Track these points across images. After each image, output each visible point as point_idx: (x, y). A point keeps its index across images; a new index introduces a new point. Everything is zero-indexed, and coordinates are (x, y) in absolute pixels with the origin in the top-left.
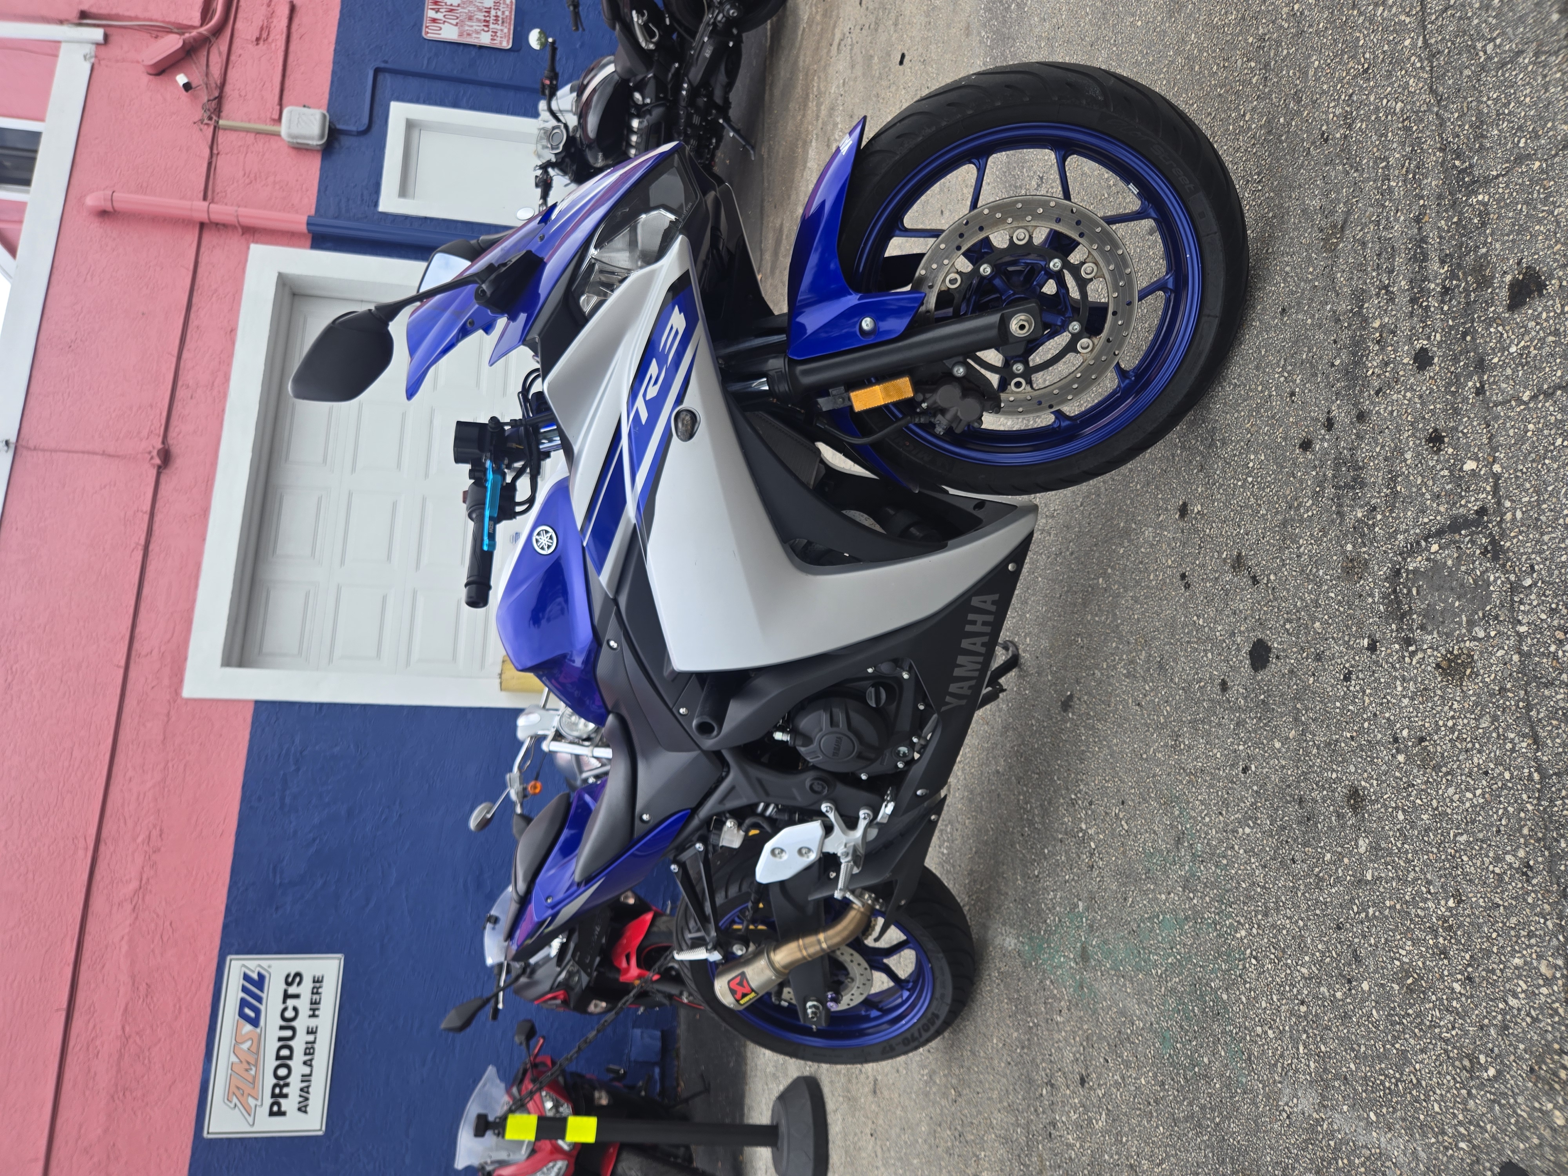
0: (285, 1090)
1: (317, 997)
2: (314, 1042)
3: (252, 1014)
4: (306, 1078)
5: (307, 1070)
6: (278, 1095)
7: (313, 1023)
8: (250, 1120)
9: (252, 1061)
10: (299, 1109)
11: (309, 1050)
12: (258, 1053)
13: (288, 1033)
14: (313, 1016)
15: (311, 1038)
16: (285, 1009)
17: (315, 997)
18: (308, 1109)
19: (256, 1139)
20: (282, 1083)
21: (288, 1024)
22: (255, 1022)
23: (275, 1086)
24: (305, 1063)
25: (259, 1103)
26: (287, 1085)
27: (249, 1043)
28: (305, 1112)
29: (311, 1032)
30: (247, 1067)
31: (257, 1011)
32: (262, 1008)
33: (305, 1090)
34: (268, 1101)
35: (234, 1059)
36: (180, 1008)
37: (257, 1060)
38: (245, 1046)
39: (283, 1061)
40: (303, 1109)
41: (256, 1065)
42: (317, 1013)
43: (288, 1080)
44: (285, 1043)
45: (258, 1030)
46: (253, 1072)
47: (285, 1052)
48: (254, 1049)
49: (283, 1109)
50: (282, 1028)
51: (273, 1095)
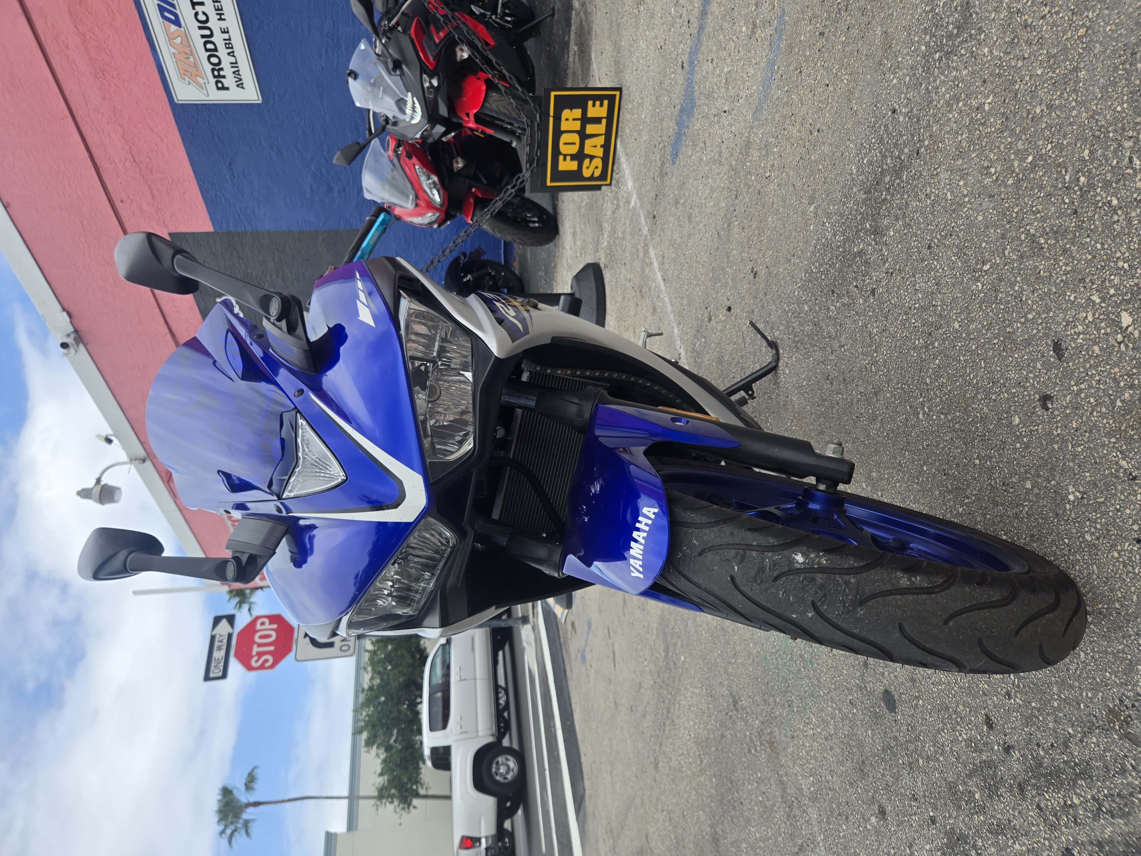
0: (222, 73)
1: (219, 4)
2: (230, 39)
3: (173, 18)
4: (234, 64)
5: (233, 60)
6: (219, 77)
7: (223, 24)
8: (205, 92)
9: (189, 52)
10: (238, 86)
11: (229, 45)
12: (190, 46)
13: (207, 32)
14: (220, 19)
15: (226, 36)
16: (196, 14)
17: (216, 4)
18: (244, 86)
19: (214, 104)
20: (217, 68)
21: (203, 25)
22: (177, 22)
23: (213, 70)
24: (229, 54)
25: (206, 81)
26: (222, 69)
27: (179, 39)
28: (242, 88)
29: (225, 31)
30: (186, 56)
31: (176, 15)
32: (178, 12)
33: (237, 73)
34: (213, 81)
35: (173, 50)
36: (113, 12)
37: (191, 51)
38: (178, 40)
39: (212, 53)
40: (240, 85)
41: (192, 55)
42: (223, 17)
43: (221, 66)
44: (208, 39)
45: (182, 29)
46: (192, 60)
47: (210, 46)
48: (185, 42)
49: (226, 85)
50: (200, 28)
51: (215, 76)
